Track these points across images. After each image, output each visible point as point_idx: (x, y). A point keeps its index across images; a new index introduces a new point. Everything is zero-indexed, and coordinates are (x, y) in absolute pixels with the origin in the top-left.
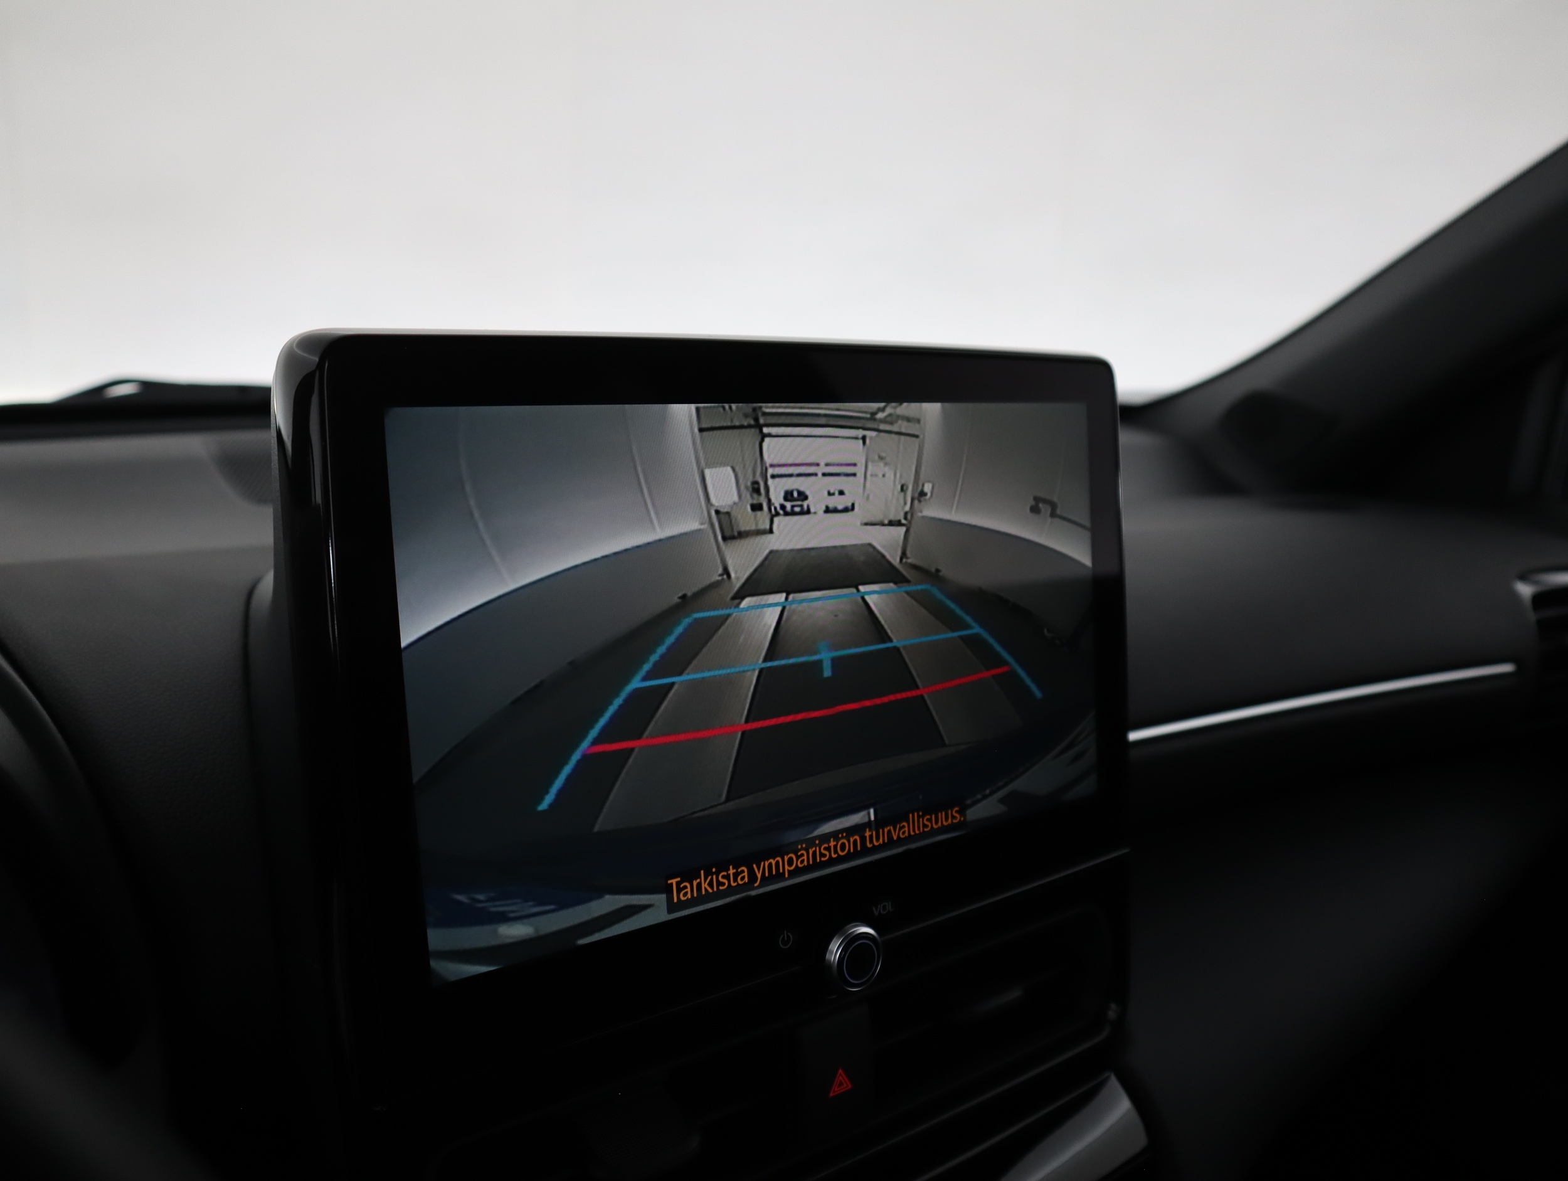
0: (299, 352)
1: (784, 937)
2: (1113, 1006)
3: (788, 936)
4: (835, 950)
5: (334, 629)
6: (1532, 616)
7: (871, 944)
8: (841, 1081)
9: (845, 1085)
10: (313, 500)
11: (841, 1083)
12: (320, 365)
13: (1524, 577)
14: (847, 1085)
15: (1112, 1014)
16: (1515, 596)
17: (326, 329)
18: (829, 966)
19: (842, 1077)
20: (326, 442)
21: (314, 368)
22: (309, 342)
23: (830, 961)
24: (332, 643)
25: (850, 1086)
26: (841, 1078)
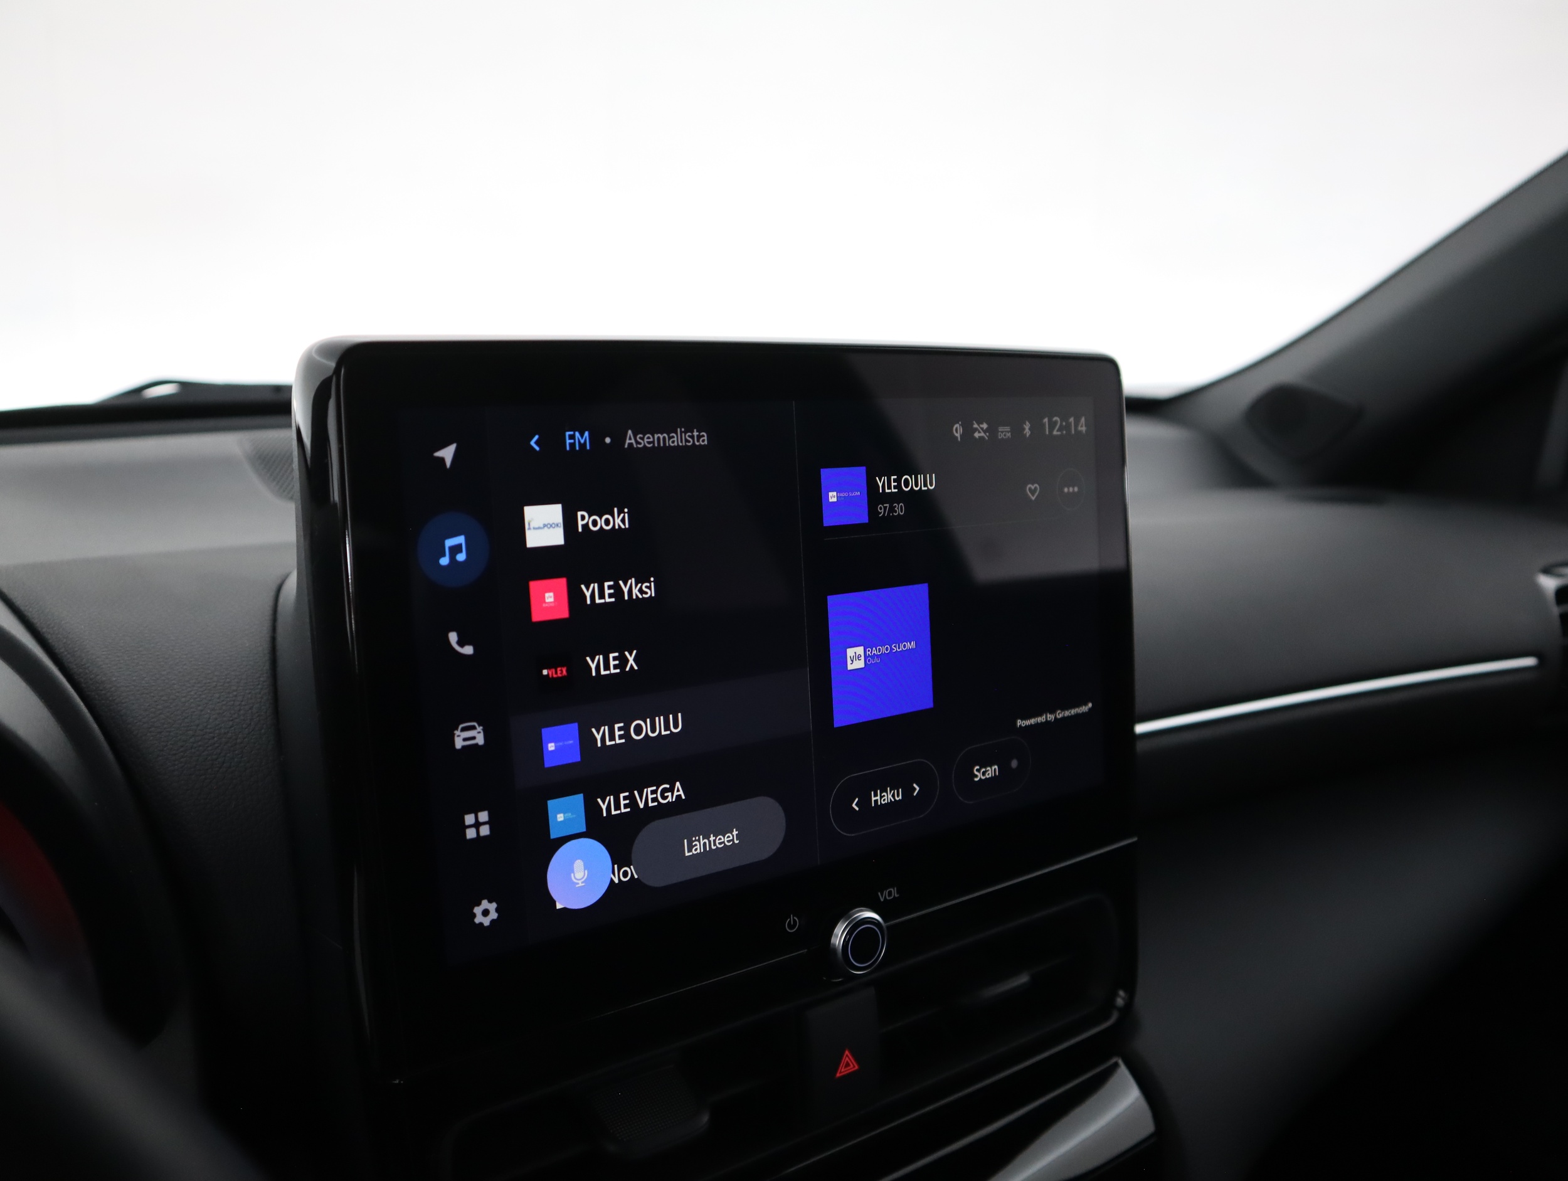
0: (318, 358)
1: (790, 921)
2: (1121, 993)
3: (794, 921)
4: (839, 935)
5: (351, 624)
6: (1556, 611)
7: (876, 929)
8: (847, 1063)
9: (852, 1066)
10: (332, 499)
11: (848, 1065)
12: (337, 371)
13: (1547, 571)
14: (854, 1066)
15: (1120, 1002)
16: (1538, 590)
17: (342, 337)
18: (834, 950)
19: (849, 1059)
20: (342, 444)
21: (330, 373)
22: (326, 349)
23: (835, 945)
24: (350, 643)
25: (857, 1067)
26: (847, 1059)
